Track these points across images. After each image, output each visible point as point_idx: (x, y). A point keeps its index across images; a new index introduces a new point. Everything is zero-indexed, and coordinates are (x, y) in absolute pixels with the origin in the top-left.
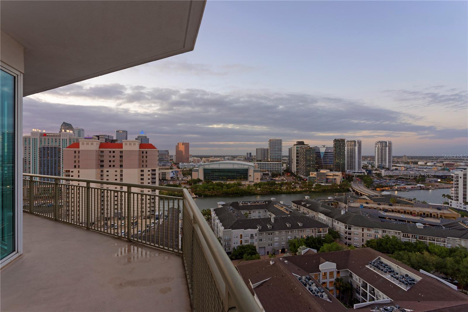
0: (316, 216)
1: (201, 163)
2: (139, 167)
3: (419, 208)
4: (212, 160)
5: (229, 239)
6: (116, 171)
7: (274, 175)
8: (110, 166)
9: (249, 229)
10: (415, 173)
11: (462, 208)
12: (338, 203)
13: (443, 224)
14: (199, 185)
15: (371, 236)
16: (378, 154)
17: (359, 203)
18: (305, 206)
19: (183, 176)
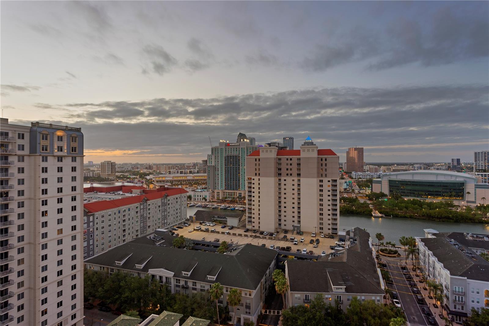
1: (381, 172)
2: (318, 177)
4: (396, 168)
5: (462, 293)
6: (293, 180)
8: (287, 175)
14: (385, 201)
19: (359, 188)
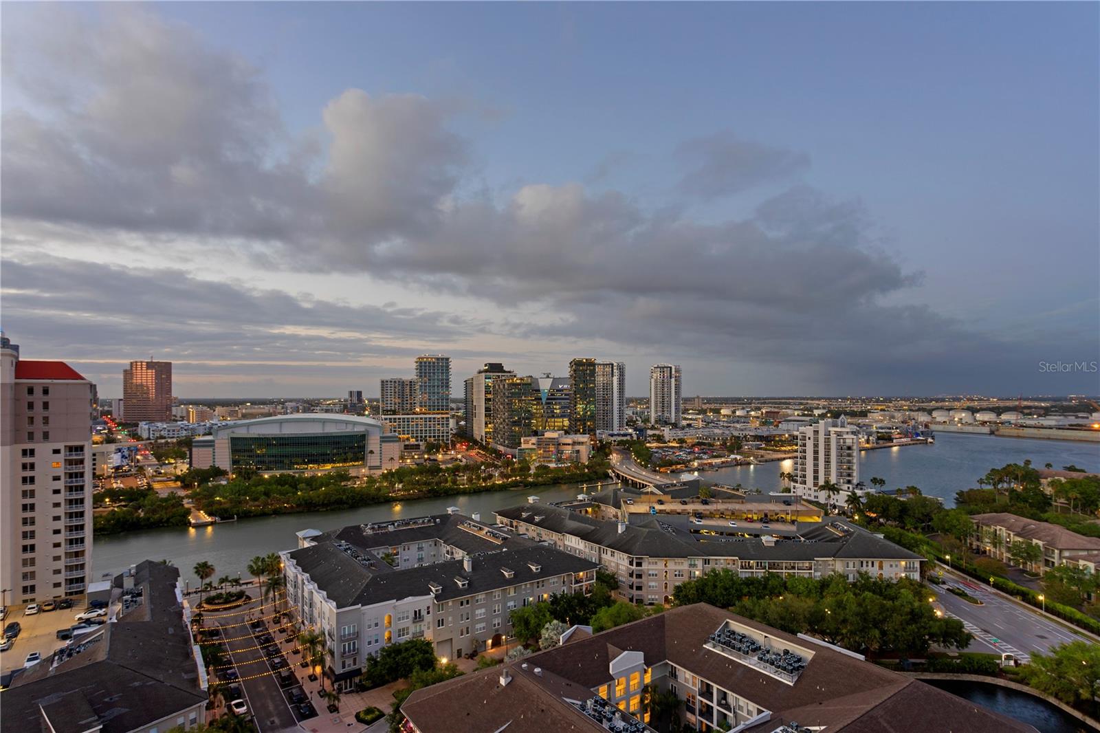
0: (559, 543)
1: (215, 421)
2: (16, 440)
3: (754, 504)
4: (249, 411)
5: (354, 634)
7: (433, 448)
9: (410, 599)
10: (723, 433)
11: (812, 498)
12: (599, 507)
13: (802, 533)
14: (221, 488)
15: (682, 575)
16: (656, 394)
17: (646, 504)
18: (530, 520)
19: (158, 461)
